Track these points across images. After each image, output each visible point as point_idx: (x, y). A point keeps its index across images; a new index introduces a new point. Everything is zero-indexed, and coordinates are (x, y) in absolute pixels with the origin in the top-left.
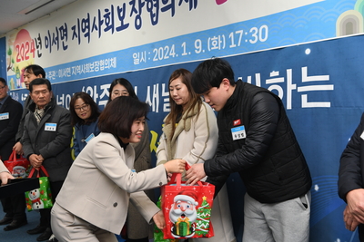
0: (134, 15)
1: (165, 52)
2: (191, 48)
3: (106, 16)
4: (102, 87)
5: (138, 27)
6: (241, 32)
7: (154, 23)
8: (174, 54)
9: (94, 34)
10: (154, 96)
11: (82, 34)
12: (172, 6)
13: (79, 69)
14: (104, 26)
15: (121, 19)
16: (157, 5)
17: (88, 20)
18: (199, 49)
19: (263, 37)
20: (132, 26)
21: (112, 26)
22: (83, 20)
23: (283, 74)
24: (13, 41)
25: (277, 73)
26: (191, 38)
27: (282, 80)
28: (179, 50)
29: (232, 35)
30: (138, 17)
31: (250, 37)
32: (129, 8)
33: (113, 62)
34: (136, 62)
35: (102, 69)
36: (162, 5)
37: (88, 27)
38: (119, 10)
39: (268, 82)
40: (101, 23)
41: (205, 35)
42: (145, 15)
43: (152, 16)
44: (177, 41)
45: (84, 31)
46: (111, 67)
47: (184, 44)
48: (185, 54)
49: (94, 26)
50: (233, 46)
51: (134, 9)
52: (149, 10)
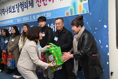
0: (17, 9)
1: (26, 19)
2: (32, 18)
3: (9, 8)
4: (9, 28)
5: (18, 12)
6: (44, 14)
7: (23, 11)
9: (6, 13)
11: (2, 13)
12: (27, 7)
13: (2, 23)
14: (9, 11)
15: (14, 9)
16: (23, 6)
17: (4, 9)
18: (34, 18)
19: (50, 15)
20: (17, 11)
21: (11, 11)
22: (2, 9)
23: (54, 25)
25: (53, 24)
26: (32, 15)
27: (54, 26)
28: (29, 18)
30: (18, 9)
31: (46, 15)
32: (16, 7)
33: (12, 21)
34: (18, 21)
35: (9, 23)
36: (24, 6)
37: (4, 11)
38: (13, 7)
39: (51, 26)
40: (8, 10)
41: (36, 15)
42: (20, 9)
43: (22, 9)
44: (29, 16)
45: (3, 12)
46: (11, 22)
47: (31, 17)
48: (31, 19)
49: (6, 11)
51: (17, 7)
52: (21, 7)
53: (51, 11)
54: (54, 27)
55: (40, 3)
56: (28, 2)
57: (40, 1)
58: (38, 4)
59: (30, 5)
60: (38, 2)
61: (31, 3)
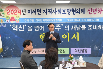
0: (68, 12)
1: (77, 20)
2: (84, 20)
4: (57, 25)
5: (69, 14)
6: (94, 19)
7: (74, 14)
8: (80, 21)
9: (53, 13)
10: (74, 27)
12: (79, 12)
13: (46, 20)
14: (57, 12)
15: (64, 12)
16: (75, 12)
17: (51, 10)
19: (98, 20)
20: (67, 14)
21: (61, 13)
22: (49, 9)
24: (5, 8)
26: (84, 18)
29: (92, 19)
31: (96, 20)
32: (66, 10)
33: (61, 20)
35: (57, 21)
38: (63, 10)
39: (99, 26)
41: (87, 18)
45: (49, 12)
47: (82, 19)
48: (82, 21)
50: (92, 21)
51: (68, 11)
52: (73, 12)
53: (99, 18)
54: (101, 27)
55: (91, 12)
56: (80, 10)
57: (90, 11)
58: (89, 12)
59: (82, 11)
60: (89, 11)
61: (83, 10)
